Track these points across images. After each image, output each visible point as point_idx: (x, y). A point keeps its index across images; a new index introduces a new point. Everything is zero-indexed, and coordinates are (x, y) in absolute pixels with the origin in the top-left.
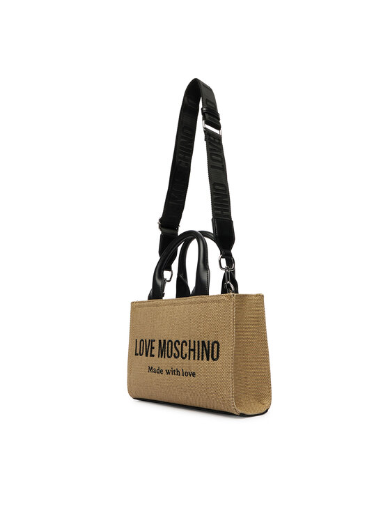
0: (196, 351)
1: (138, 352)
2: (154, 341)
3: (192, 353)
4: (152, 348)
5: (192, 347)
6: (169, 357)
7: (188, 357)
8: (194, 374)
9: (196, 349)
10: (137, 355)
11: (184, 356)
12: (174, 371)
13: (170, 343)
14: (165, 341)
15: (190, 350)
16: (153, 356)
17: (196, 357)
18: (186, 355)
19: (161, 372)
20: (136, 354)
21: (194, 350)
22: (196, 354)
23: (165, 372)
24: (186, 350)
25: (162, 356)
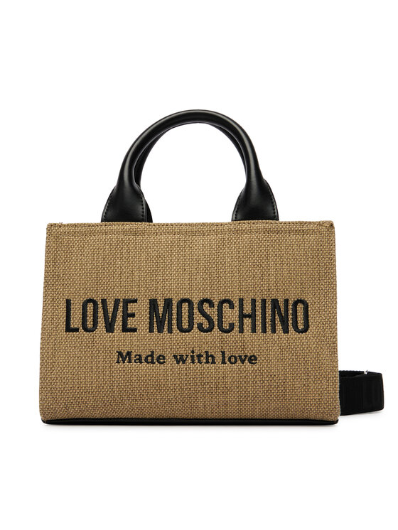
0: (259, 318)
2: (135, 301)
3: (247, 322)
4: (127, 315)
5: (247, 310)
6: (182, 330)
7: (236, 329)
8: (252, 359)
9: (259, 313)
10: (76, 330)
11: (226, 326)
12: (199, 356)
13: (185, 306)
14: (168, 303)
15: (242, 316)
16: (134, 330)
17: (259, 328)
18: (232, 326)
19: (161, 360)
20: (69, 329)
21: (252, 316)
22: (259, 323)
23: (170, 360)
24: (231, 315)
25: (160, 331)
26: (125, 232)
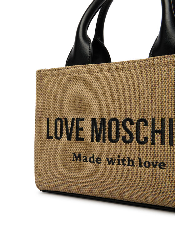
0: (167, 133)
1: (52, 133)
2: (83, 120)
3: (158, 136)
4: (79, 129)
5: (158, 127)
6: (112, 141)
7: (150, 141)
8: (162, 165)
9: (167, 129)
10: (52, 138)
11: (142, 139)
12: (123, 160)
13: (114, 124)
14: (103, 120)
15: (154, 132)
16: (82, 139)
17: (167, 141)
18: (146, 139)
19: (99, 161)
20: (49, 137)
21: (162, 132)
22: (167, 138)
23: (104, 161)
24: (146, 131)
25: (98, 141)
26: (78, 72)
